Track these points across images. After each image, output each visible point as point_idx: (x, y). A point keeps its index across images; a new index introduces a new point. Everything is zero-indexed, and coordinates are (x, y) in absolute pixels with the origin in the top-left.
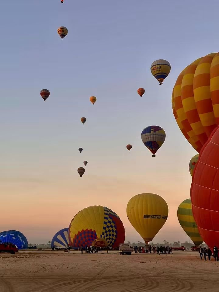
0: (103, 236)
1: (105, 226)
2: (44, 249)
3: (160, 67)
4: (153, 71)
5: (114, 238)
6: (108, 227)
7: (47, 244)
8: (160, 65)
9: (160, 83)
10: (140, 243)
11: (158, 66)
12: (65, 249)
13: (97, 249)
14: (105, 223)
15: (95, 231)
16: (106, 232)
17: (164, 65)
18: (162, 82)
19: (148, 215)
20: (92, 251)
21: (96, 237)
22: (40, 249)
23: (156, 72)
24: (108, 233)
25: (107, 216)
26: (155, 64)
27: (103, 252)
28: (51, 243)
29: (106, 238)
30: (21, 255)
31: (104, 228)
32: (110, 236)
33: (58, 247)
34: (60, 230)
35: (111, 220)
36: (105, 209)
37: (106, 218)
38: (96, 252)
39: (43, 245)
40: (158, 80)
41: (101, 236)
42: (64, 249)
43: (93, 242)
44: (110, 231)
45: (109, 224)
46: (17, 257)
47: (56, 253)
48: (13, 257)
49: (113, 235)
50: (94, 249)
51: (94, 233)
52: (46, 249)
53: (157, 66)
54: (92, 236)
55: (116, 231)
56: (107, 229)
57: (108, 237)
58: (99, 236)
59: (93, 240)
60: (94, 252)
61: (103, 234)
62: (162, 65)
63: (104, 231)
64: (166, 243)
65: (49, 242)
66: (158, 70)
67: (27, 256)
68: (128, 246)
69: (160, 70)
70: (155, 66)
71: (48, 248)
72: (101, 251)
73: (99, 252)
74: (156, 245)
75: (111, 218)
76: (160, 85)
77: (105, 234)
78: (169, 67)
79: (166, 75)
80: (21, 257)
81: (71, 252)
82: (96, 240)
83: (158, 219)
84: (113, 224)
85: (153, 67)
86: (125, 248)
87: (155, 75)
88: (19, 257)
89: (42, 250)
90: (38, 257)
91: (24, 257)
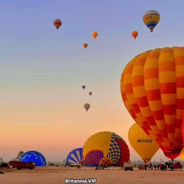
0: (109, 156)
1: (111, 148)
2: (60, 166)
3: (151, 17)
4: (145, 20)
5: (119, 157)
6: (113, 148)
7: (63, 162)
8: (151, 15)
9: (150, 31)
10: (139, 161)
11: (150, 16)
12: (78, 166)
13: (104, 166)
14: (111, 145)
15: (102, 151)
16: (112, 152)
17: (155, 15)
18: (153, 30)
19: (141, 139)
20: (100, 168)
21: (103, 156)
22: (58, 166)
23: (148, 21)
24: (113, 154)
25: (114, 140)
26: (146, 14)
27: (109, 168)
28: (66, 161)
29: (111, 157)
30: (42, 170)
31: (110, 149)
32: (115, 156)
33: (72, 164)
34: (73, 150)
35: (116, 143)
36: (113, 134)
37: (112, 141)
38: (103, 168)
39: (59, 162)
40: (149, 28)
41: (107, 156)
42: (76, 166)
43: (101, 161)
44: (115, 152)
45: (114, 147)
46: (39, 172)
47: (70, 169)
48: (36, 173)
49: (118, 155)
50: (101, 166)
51: (101, 152)
52: (62, 166)
53: (148, 16)
54: (100, 155)
55: (120, 153)
56: (113, 150)
57: (113, 157)
58: (105, 155)
59: (100, 158)
60: (101, 168)
61: (109, 154)
62: (153, 15)
63: (110, 152)
64: (162, 161)
65: (64, 160)
66: (149, 20)
67: (47, 172)
68: (131, 164)
69: (151, 19)
70: (146, 16)
71: (63, 165)
72: (107, 168)
73: (105, 168)
74: (153, 163)
75: (117, 141)
76: (151, 32)
77: (111, 155)
78: (159, 16)
79: (156, 23)
80: (42, 172)
81: (83, 168)
82: (103, 158)
83: (150, 143)
84: (118, 147)
85: (145, 17)
86: (129, 166)
87: (147, 23)
88: (41, 172)
89: (59, 166)
90: (56, 172)
91: (45, 172)
